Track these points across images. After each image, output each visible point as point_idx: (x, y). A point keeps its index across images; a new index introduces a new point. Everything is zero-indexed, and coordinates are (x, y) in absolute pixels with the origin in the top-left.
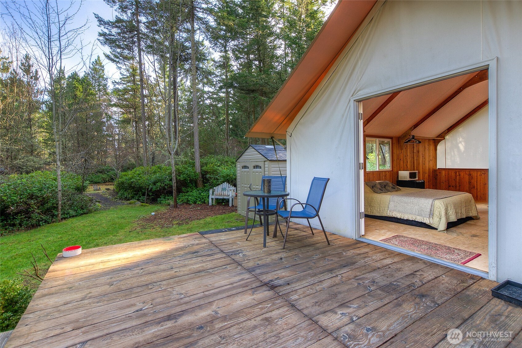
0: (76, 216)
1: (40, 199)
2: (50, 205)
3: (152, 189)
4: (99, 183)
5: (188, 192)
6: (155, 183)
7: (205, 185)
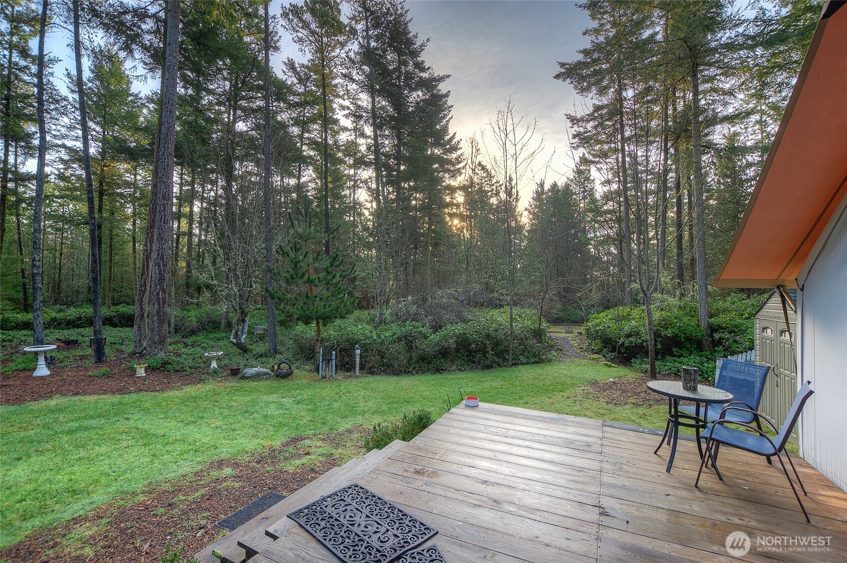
0: (527, 364)
1: (495, 340)
2: (502, 347)
3: (623, 344)
4: (577, 322)
5: (682, 356)
6: (628, 336)
7: (716, 348)
